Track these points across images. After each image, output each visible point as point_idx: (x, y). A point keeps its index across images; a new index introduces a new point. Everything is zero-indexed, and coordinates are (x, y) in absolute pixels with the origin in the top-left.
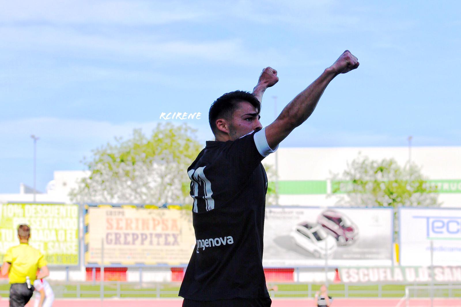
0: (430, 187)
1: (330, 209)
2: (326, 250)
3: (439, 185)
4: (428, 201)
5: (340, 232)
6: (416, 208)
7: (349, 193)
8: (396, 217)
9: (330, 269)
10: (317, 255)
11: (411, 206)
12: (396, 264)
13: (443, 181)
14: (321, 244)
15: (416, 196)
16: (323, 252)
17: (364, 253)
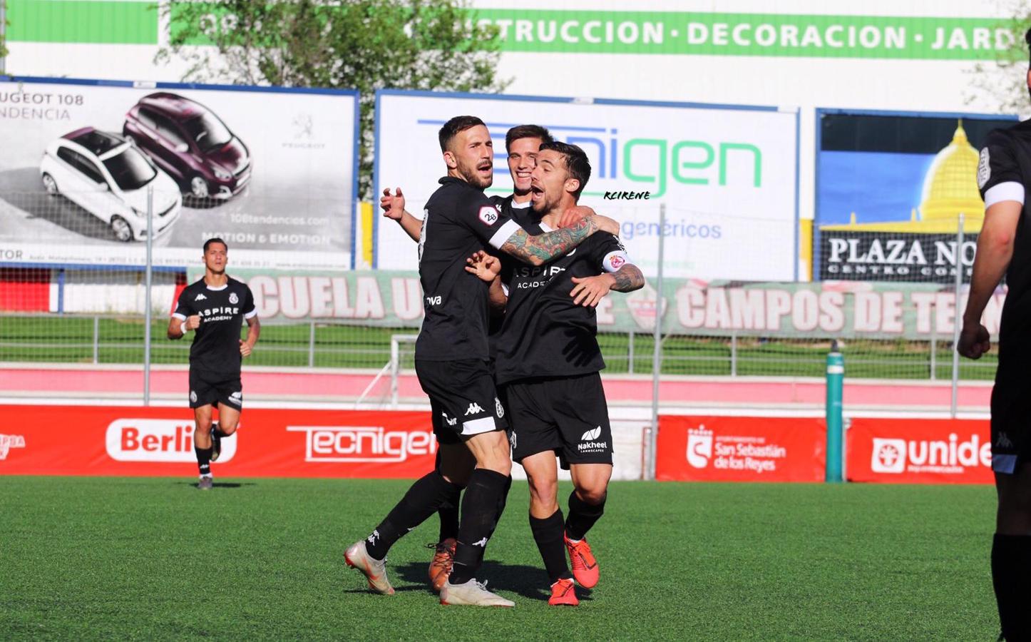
0: (475, 31)
1: (165, 90)
2: (149, 216)
3: (504, 24)
4: (468, 74)
5: (193, 162)
6: (427, 92)
7: (222, 43)
8: (366, 122)
9: (161, 275)
10: (122, 231)
11: (414, 88)
12: (363, 263)
13: (514, 15)
14: (136, 198)
15: (429, 57)
16: (139, 224)
17: (266, 229)
